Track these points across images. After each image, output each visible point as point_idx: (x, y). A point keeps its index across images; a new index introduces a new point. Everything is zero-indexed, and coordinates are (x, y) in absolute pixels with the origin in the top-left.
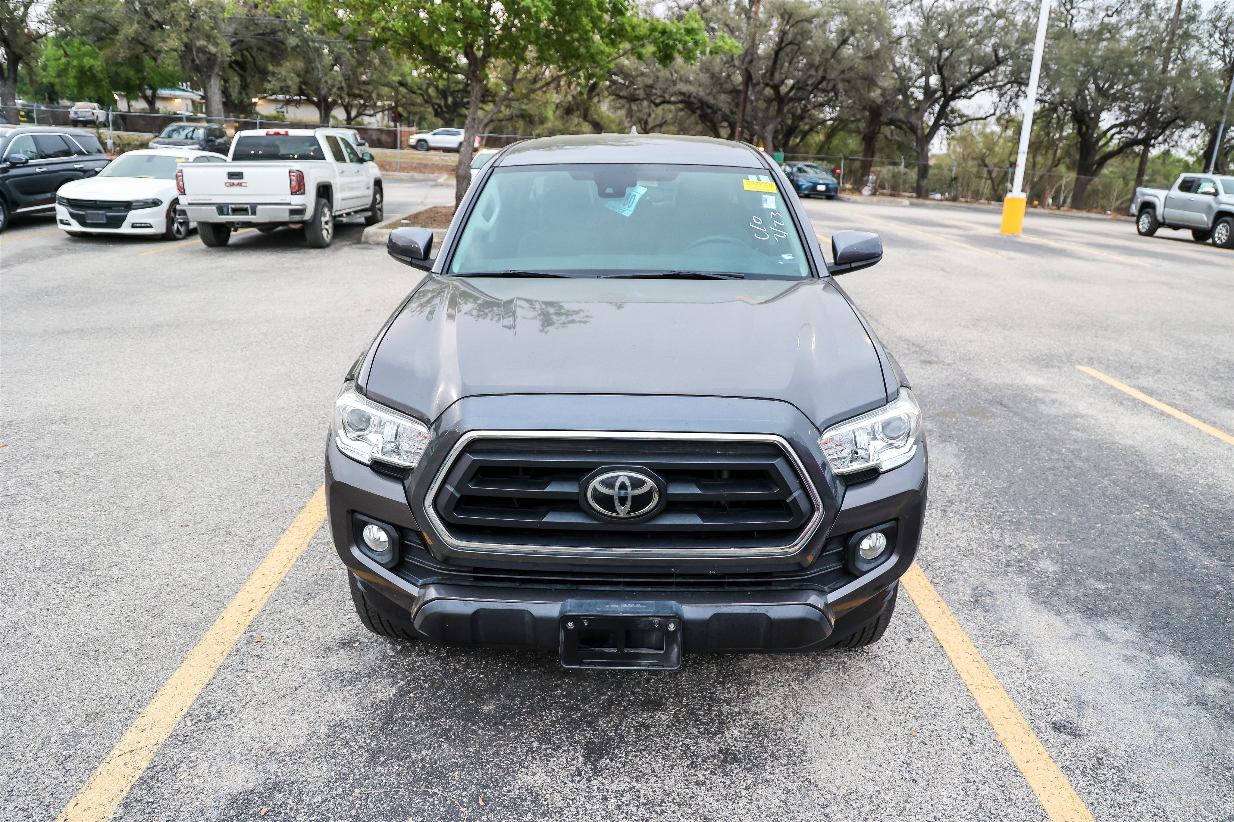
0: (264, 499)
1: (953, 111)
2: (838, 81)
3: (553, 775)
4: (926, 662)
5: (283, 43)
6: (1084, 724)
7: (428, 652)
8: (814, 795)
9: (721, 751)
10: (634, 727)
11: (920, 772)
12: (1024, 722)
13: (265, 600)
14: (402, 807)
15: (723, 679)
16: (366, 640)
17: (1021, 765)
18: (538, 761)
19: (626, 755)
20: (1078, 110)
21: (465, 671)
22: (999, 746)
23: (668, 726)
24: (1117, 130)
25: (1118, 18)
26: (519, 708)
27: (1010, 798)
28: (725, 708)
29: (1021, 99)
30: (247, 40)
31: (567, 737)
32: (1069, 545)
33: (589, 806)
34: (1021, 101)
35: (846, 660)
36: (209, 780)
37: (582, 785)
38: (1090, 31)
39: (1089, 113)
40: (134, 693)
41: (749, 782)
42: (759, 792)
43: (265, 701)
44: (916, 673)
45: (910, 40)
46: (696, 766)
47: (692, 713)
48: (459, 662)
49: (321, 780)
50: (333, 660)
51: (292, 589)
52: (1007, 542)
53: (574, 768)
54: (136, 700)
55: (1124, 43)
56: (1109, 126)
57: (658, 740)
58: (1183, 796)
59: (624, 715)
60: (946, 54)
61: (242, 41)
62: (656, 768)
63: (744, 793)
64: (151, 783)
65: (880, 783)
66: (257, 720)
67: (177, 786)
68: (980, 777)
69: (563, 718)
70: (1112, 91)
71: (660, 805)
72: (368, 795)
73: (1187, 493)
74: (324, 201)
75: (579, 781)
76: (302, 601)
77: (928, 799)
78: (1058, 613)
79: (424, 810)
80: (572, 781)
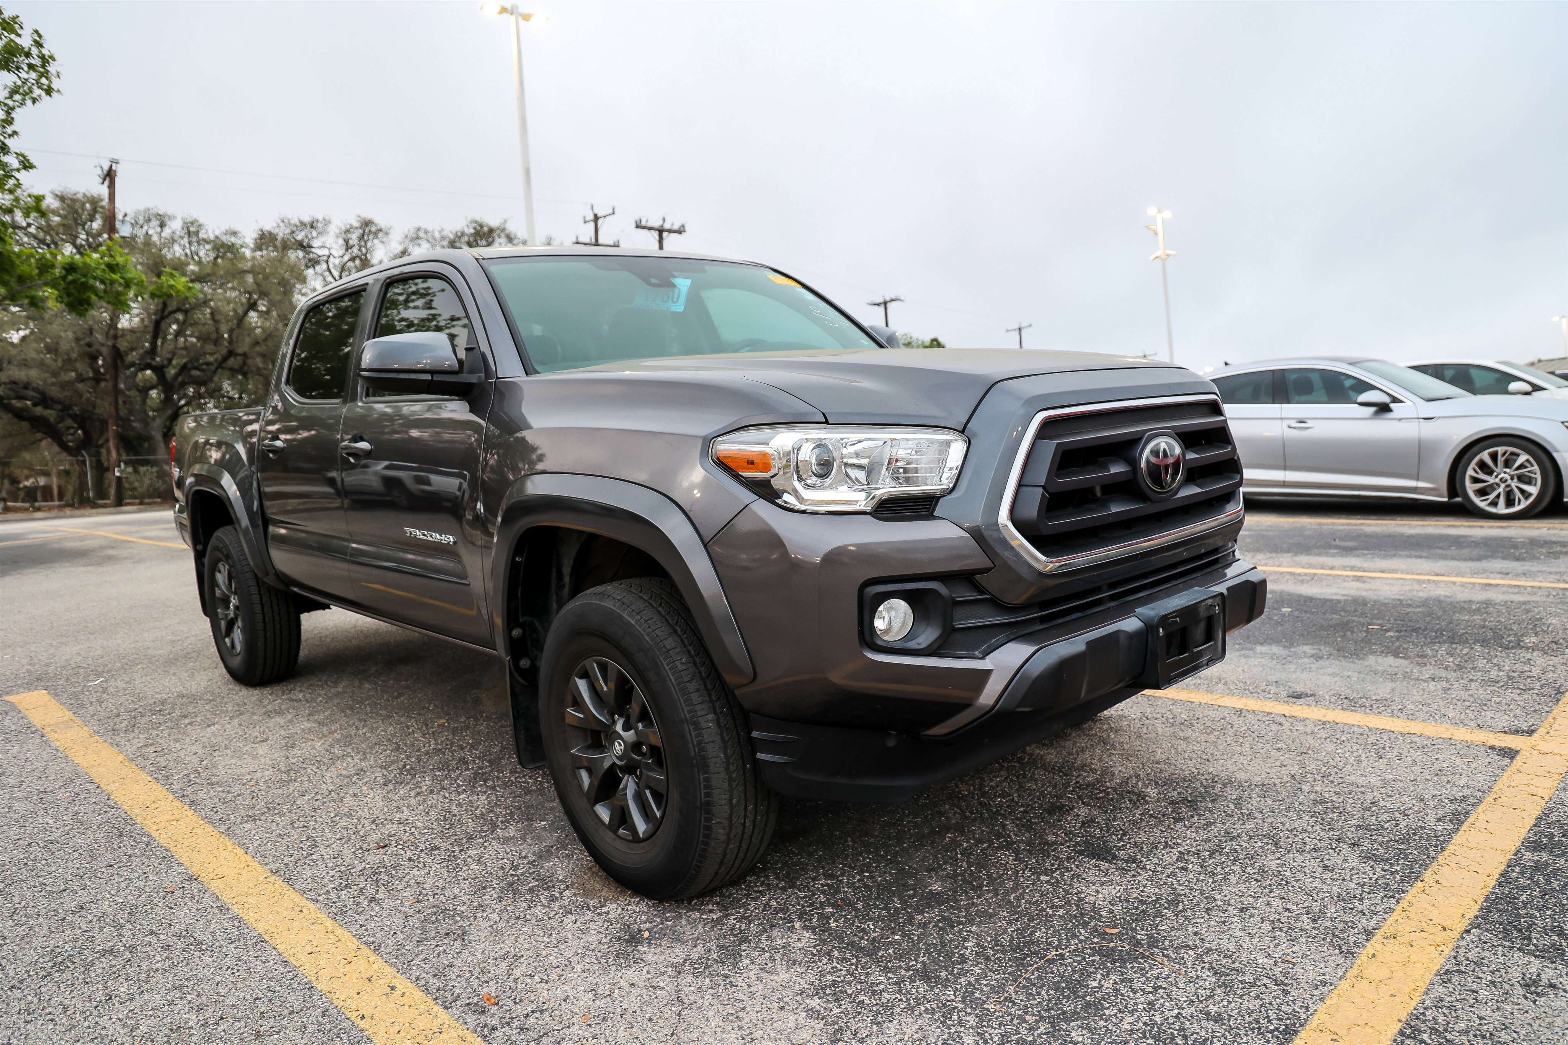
9: (1171, 803)
37: (1147, 873)
41: (1232, 806)
46: (1181, 819)
57: (1119, 823)
62: (1163, 835)
80: (1134, 876)
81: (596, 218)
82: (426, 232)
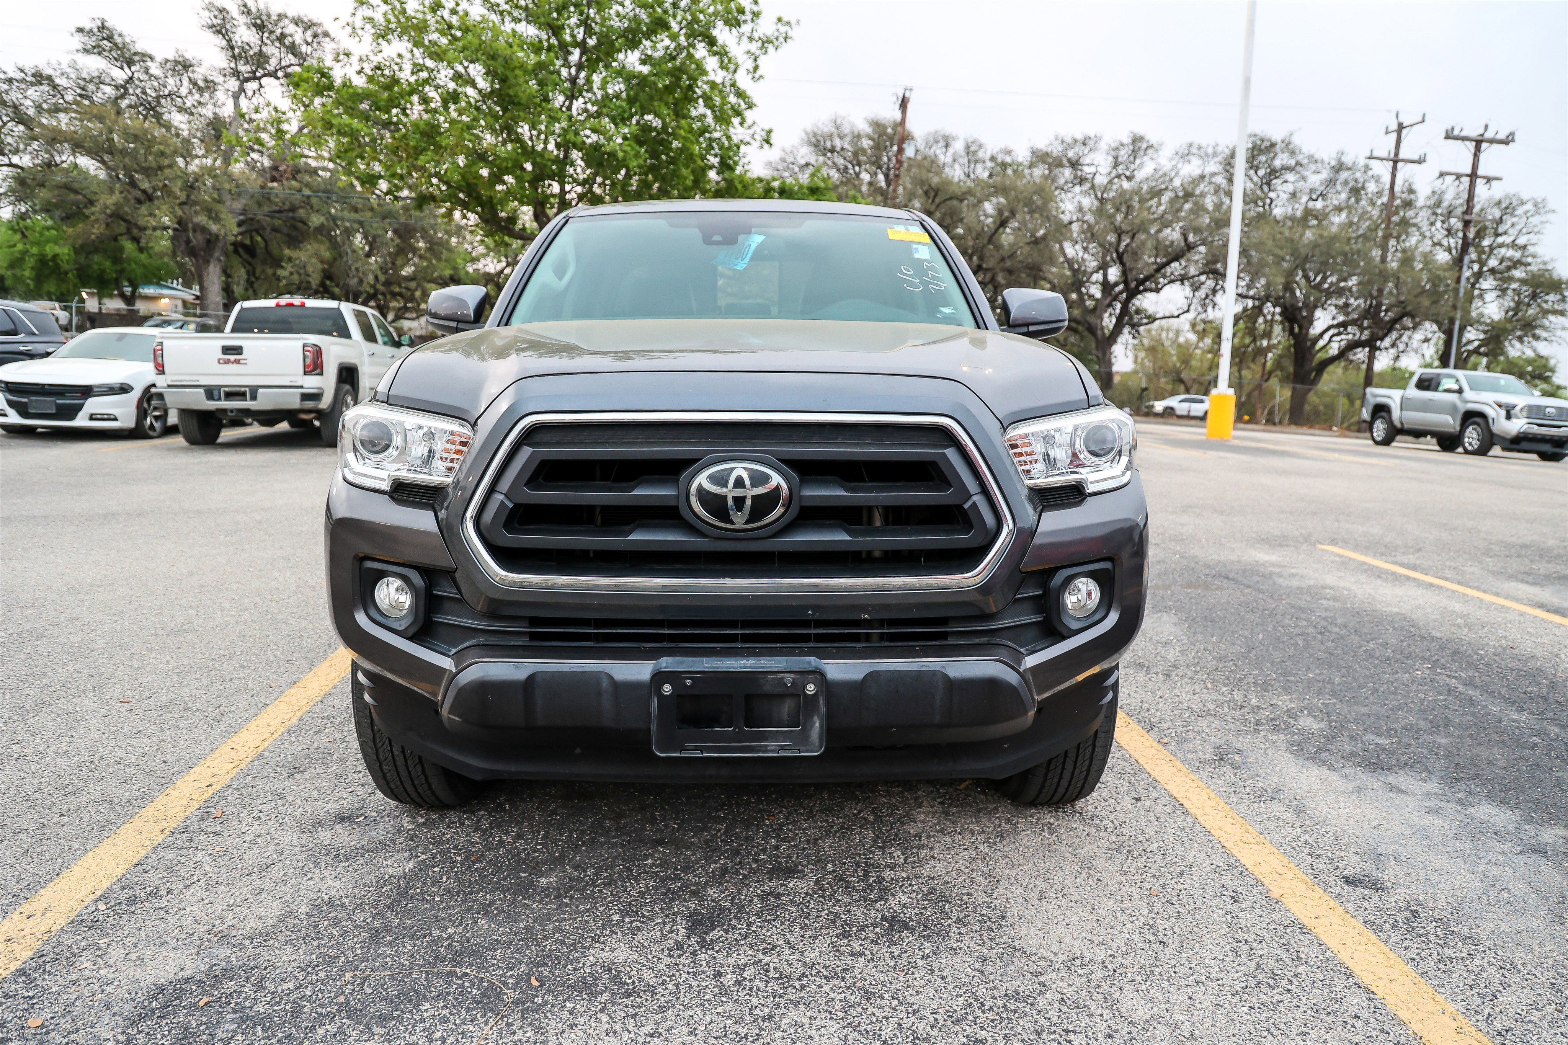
0: (241, 675)
1: (1138, 312)
2: (997, 270)
3: (642, 950)
4: (1162, 820)
5: (304, 223)
6: (1387, 876)
7: (462, 824)
8: (1020, 962)
9: (884, 918)
10: (759, 896)
11: (1169, 933)
12: (1304, 877)
13: (231, 776)
14: (415, 991)
15: (884, 843)
16: (375, 814)
17: (1306, 921)
18: (619, 935)
19: (748, 925)
20: (1288, 305)
21: (515, 843)
22: (1274, 904)
23: (807, 894)
24: (1335, 331)
25: (1324, 203)
26: (592, 880)
27: (1298, 957)
28: (887, 874)
29: (1219, 295)
30: (259, 217)
31: (662, 909)
32: (1335, 704)
33: (694, 983)
34: (1219, 298)
35: (1052, 820)
36: (123, 969)
37: (685, 960)
38: (1292, 218)
39: (1300, 309)
40: (23, 876)
41: (927, 951)
42: (943, 961)
43: (220, 880)
44: (1150, 831)
45: (1082, 226)
46: (850, 936)
47: (841, 880)
48: (507, 833)
49: (295, 964)
50: (325, 836)
51: (272, 764)
52: (1254, 702)
53: (672, 942)
54: (25, 884)
55: (1334, 229)
56: (1325, 327)
57: (793, 909)
58: (1536, 947)
59: (744, 883)
60: (1126, 241)
61: (252, 219)
62: (793, 939)
63: (921, 963)
64: (33, 976)
65: (1114, 947)
66: (206, 901)
67: (73, 977)
68: (1254, 936)
69: (656, 888)
70: (1326, 286)
71: (799, 980)
72: (364, 980)
73: (1476, 654)
74: (347, 387)
75: (679, 956)
76: (285, 774)
77: (1183, 961)
78: (1331, 768)
79: (448, 994)
80: (670, 956)
81: (1401, 127)
82: (1199, 148)
